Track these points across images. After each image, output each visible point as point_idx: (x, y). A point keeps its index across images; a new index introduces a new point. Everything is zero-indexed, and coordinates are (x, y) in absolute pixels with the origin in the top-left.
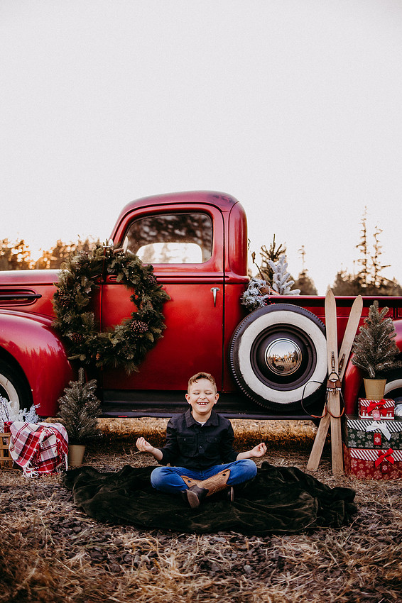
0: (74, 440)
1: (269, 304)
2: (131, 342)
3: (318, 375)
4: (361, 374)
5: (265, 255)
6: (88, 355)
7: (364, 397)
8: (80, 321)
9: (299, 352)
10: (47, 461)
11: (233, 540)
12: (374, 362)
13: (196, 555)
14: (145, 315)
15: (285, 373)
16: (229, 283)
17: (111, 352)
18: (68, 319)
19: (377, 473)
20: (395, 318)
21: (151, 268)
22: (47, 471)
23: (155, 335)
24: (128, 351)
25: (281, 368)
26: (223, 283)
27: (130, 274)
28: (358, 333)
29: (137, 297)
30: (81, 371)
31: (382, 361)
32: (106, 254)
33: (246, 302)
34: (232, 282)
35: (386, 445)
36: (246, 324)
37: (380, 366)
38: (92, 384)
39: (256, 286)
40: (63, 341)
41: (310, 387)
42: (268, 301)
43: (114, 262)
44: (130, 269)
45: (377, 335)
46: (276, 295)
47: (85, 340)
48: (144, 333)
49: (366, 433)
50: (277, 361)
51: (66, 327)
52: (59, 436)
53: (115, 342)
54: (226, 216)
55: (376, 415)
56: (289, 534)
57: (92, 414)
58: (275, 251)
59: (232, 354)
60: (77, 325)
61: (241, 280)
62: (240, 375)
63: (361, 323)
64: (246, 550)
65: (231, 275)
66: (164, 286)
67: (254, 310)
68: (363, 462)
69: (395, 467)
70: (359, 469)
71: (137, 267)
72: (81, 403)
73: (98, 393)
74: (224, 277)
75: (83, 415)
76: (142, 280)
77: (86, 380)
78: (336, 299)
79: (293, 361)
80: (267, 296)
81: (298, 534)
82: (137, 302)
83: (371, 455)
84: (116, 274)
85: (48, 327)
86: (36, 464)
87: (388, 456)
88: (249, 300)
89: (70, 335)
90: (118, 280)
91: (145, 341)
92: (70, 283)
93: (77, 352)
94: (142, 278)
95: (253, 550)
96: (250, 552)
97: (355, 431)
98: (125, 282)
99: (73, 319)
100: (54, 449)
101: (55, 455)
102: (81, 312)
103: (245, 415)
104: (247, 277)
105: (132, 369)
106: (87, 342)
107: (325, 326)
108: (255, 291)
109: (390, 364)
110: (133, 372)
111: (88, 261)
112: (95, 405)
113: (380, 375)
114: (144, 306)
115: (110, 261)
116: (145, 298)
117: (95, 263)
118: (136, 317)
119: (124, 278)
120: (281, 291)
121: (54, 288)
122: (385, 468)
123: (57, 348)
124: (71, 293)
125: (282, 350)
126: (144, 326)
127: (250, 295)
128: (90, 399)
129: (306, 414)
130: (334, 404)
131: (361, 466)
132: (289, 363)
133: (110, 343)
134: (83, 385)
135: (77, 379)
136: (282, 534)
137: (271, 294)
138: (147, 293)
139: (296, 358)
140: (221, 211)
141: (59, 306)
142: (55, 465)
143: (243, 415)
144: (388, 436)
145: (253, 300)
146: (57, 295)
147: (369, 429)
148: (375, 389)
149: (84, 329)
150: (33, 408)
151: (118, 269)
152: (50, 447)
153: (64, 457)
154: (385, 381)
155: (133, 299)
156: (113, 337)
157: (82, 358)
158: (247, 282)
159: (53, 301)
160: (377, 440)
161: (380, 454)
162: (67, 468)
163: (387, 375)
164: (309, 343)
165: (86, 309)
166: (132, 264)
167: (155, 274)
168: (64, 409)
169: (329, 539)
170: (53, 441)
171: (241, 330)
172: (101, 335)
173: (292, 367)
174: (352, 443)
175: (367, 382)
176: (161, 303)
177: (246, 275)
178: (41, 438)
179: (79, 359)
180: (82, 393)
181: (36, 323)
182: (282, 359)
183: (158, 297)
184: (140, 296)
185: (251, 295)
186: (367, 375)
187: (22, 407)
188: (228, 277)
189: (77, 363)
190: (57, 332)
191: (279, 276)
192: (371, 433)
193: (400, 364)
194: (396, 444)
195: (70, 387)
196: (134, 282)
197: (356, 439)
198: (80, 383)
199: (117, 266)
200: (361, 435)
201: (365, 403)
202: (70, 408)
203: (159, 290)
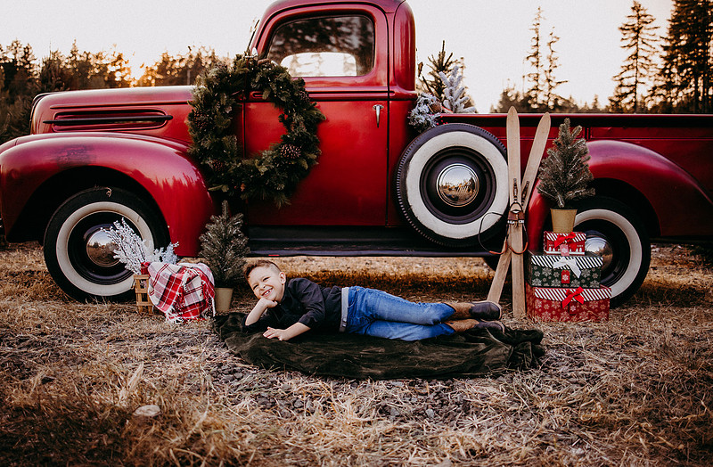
0: (221, 282)
1: (441, 124)
2: (281, 169)
3: (498, 206)
4: (548, 203)
5: (433, 66)
6: (231, 186)
7: (551, 229)
8: (220, 146)
9: (476, 180)
10: (191, 306)
11: (411, 384)
12: (564, 189)
13: (373, 399)
14: (297, 137)
15: (460, 204)
16: (393, 99)
17: (259, 182)
18: (206, 144)
19: (565, 315)
20: (588, 140)
21: (301, 82)
22: (193, 317)
23: (309, 161)
24: (279, 181)
25: (456, 199)
26: (388, 99)
27: (278, 90)
28: (545, 156)
29: (286, 117)
30: (225, 203)
31: (573, 189)
32: (249, 66)
33: (414, 121)
34: (399, 98)
35: (575, 283)
36: (414, 147)
37: (571, 194)
38: (238, 220)
39: (426, 102)
40: (202, 170)
41: (489, 220)
42: (440, 121)
43: (258, 76)
44: (278, 83)
45: (567, 158)
46: (449, 113)
47: (227, 168)
48: (296, 159)
49: (553, 271)
50: (450, 190)
51: (204, 153)
52: (204, 277)
53: (263, 169)
54: (390, 18)
55: (564, 249)
56: (472, 377)
57: (239, 252)
58: (445, 62)
59: (399, 182)
60: (217, 150)
61: (408, 95)
62: (408, 206)
63: (549, 145)
64: (426, 394)
65: (397, 90)
66: (318, 104)
67: (423, 131)
68: (549, 302)
69: (584, 307)
70: (544, 310)
71: (287, 80)
72: (226, 241)
73: (244, 229)
74: (389, 92)
75: (230, 254)
76: (293, 96)
77: (232, 213)
78: (520, 117)
79: (469, 190)
80: (438, 115)
81: (483, 377)
82: (287, 123)
83: (558, 295)
84: (261, 90)
85: (183, 153)
86: (180, 310)
87: (577, 295)
88: (418, 119)
89: (210, 162)
90: (265, 96)
91: (298, 167)
92: (207, 101)
93: (218, 183)
94: (292, 94)
95: (434, 394)
96: (431, 396)
97: (540, 269)
98: (272, 99)
99: (212, 144)
100: (199, 292)
101: (201, 299)
102: (222, 136)
103: (414, 253)
104: (415, 92)
105: (282, 201)
106: (231, 171)
107: (506, 149)
108: (424, 108)
109: (582, 191)
110: (284, 205)
111: (227, 74)
112: (242, 242)
113: (570, 204)
114: (295, 128)
115: (254, 74)
116: (297, 118)
117: (235, 77)
118: (287, 141)
119: (272, 94)
120: (454, 109)
121: (189, 108)
122: (573, 308)
123: (195, 178)
124: (210, 113)
125: (456, 178)
126: (296, 152)
127: (419, 113)
128: (236, 235)
129: (484, 251)
130: (516, 239)
131: (547, 307)
132: (464, 192)
133: (257, 171)
134: (228, 220)
135: (220, 213)
136: (465, 378)
137: (443, 112)
138: (299, 113)
139: (472, 186)
140: (384, 13)
141: (196, 129)
142: (201, 310)
143: (411, 253)
144: (578, 274)
145: (422, 119)
146: (192, 116)
147: (556, 265)
148: (563, 220)
149: (226, 155)
150: (170, 247)
151: (264, 84)
152: (194, 291)
153: (210, 301)
154: (575, 211)
155: (282, 119)
156: (260, 164)
157: (225, 189)
158: (415, 97)
159: (188, 123)
160: (565, 278)
161: (568, 294)
162: (214, 313)
163: (578, 205)
164: (486, 168)
165: (227, 132)
166: (281, 77)
167: (307, 89)
168: (207, 247)
169: (517, 381)
170: (197, 283)
171: (410, 154)
172: (245, 162)
173: (467, 196)
174: (537, 282)
175: (554, 212)
176: (315, 123)
177: (414, 90)
178: (184, 280)
179: (220, 190)
180: (226, 228)
181: (167, 148)
182: (456, 188)
183: (311, 117)
184: (291, 116)
185: (421, 114)
186: (555, 205)
187: (157, 246)
188: (393, 92)
189: (218, 196)
190: (195, 159)
191: (451, 90)
192: (559, 270)
193: (593, 192)
194: (586, 282)
195: (212, 222)
196: (283, 99)
197: (541, 277)
198: (224, 217)
199: (262, 80)
200: (547, 273)
201: (551, 237)
202: (214, 246)
203: (312, 108)
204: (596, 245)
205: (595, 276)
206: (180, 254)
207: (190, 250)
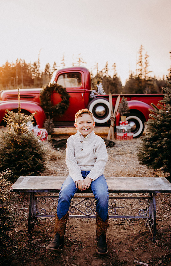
0: (49, 134)
2: (61, 108)
4: (120, 115)
6: (50, 112)
7: (121, 120)
8: (48, 103)
10: (43, 138)
12: (123, 111)
14: (65, 101)
15: (102, 115)
17: (56, 111)
18: (44, 103)
19: (123, 139)
20: (128, 101)
21: (65, 89)
23: (67, 107)
24: (61, 111)
25: (100, 114)
26: (85, 92)
28: (119, 104)
30: (49, 116)
31: (125, 111)
32: (53, 85)
34: (87, 92)
35: (126, 132)
36: (91, 103)
38: (52, 120)
39: (93, 93)
40: (43, 109)
41: (107, 119)
42: (97, 97)
43: (56, 88)
44: (60, 89)
45: (124, 105)
46: (99, 95)
49: (121, 130)
51: (44, 105)
52: (46, 132)
53: (57, 108)
54: (85, 74)
55: (123, 125)
57: (53, 127)
61: (89, 91)
63: (120, 102)
65: (87, 90)
67: (93, 99)
68: (120, 136)
69: (128, 137)
70: (119, 138)
72: (50, 124)
73: (53, 122)
74: (85, 90)
75: (50, 127)
76: (64, 92)
77: (51, 118)
80: (96, 95)
82: (62, 98)
83: (122, 135)
85: (39, 105)
87: (126, 135)
89: (45, 107)
90: (57, 92)
91: (64, 108)
92: (45, 93)
93: (47, 111)
97: (118, 129)
98: (59, 92)
99: (46, 103)
100: (45, 136)
104: (91, 90)
105: (61, 116)
106: (50, 109)
108: (93, 94)
109: (126, 112)
112: (53, 125)
113: (124, 115)
114: (64, 99)
115: (55, 87)
116: (64, 97)
117: (50, 88)
118: (62, 102)
120: (100, 94)
121: (40, 95)
122: (125, 138)
123: (41, 110)
124: (45, 96)
125: (100, 110)
126: (65, 104)
130: (112, 123)
131: (120, 137)
132: (102, 113)
133: (56, 109)
135: (48, 118)
137: (97, 95)
138: (65, 96)
139: (104, 111)
141: (42, 99)
142: (45, 139)
144: (126, 130)
145: (92, 97)
146: (41, 97)
147: (122, 128)
148: (123, 119)
149: (49, 105)
150: (37, 126)
151: (57, 89)
152: (43, 135)
153: (47, 138)
154: (126, 117)
155: (61, 97)
156: (57, 107)
157: (48, 113)
158: (91, 92)
159: (40, 98)
160: (124, 131)
161: (124, 134)
163: (127, 115)
164: (107, 107)
165: (49, 100)
166: (61, 88)
167: (67, 90)
168: (45, 126)
170: (44, 134)
171: (90, 105)
172: (53, 107)
174: (117, 132)
175: (121, 117)
176: (68, 98)
178: (42, 133)
180: (50, 122)
181: (34, 104)
182: (100, 112)
184: (63, 96)
185: (92, 95)
187: (34, 126)
189: (47, 115)
190: (42, 106)
192: (122, 130)
193: (129, 112)
194: (128, 132)
195: (46, 120)
196: (61, 93)
197: (118, 131)
198: (49, 119)
199: (57, 88)
200: (119, 130)
201: (121, 122)
202: (47, 125)
203: (68, 94)
204: (132, 124)
205: (130, 130)
206: (39, 127)
207: (41, 127)
